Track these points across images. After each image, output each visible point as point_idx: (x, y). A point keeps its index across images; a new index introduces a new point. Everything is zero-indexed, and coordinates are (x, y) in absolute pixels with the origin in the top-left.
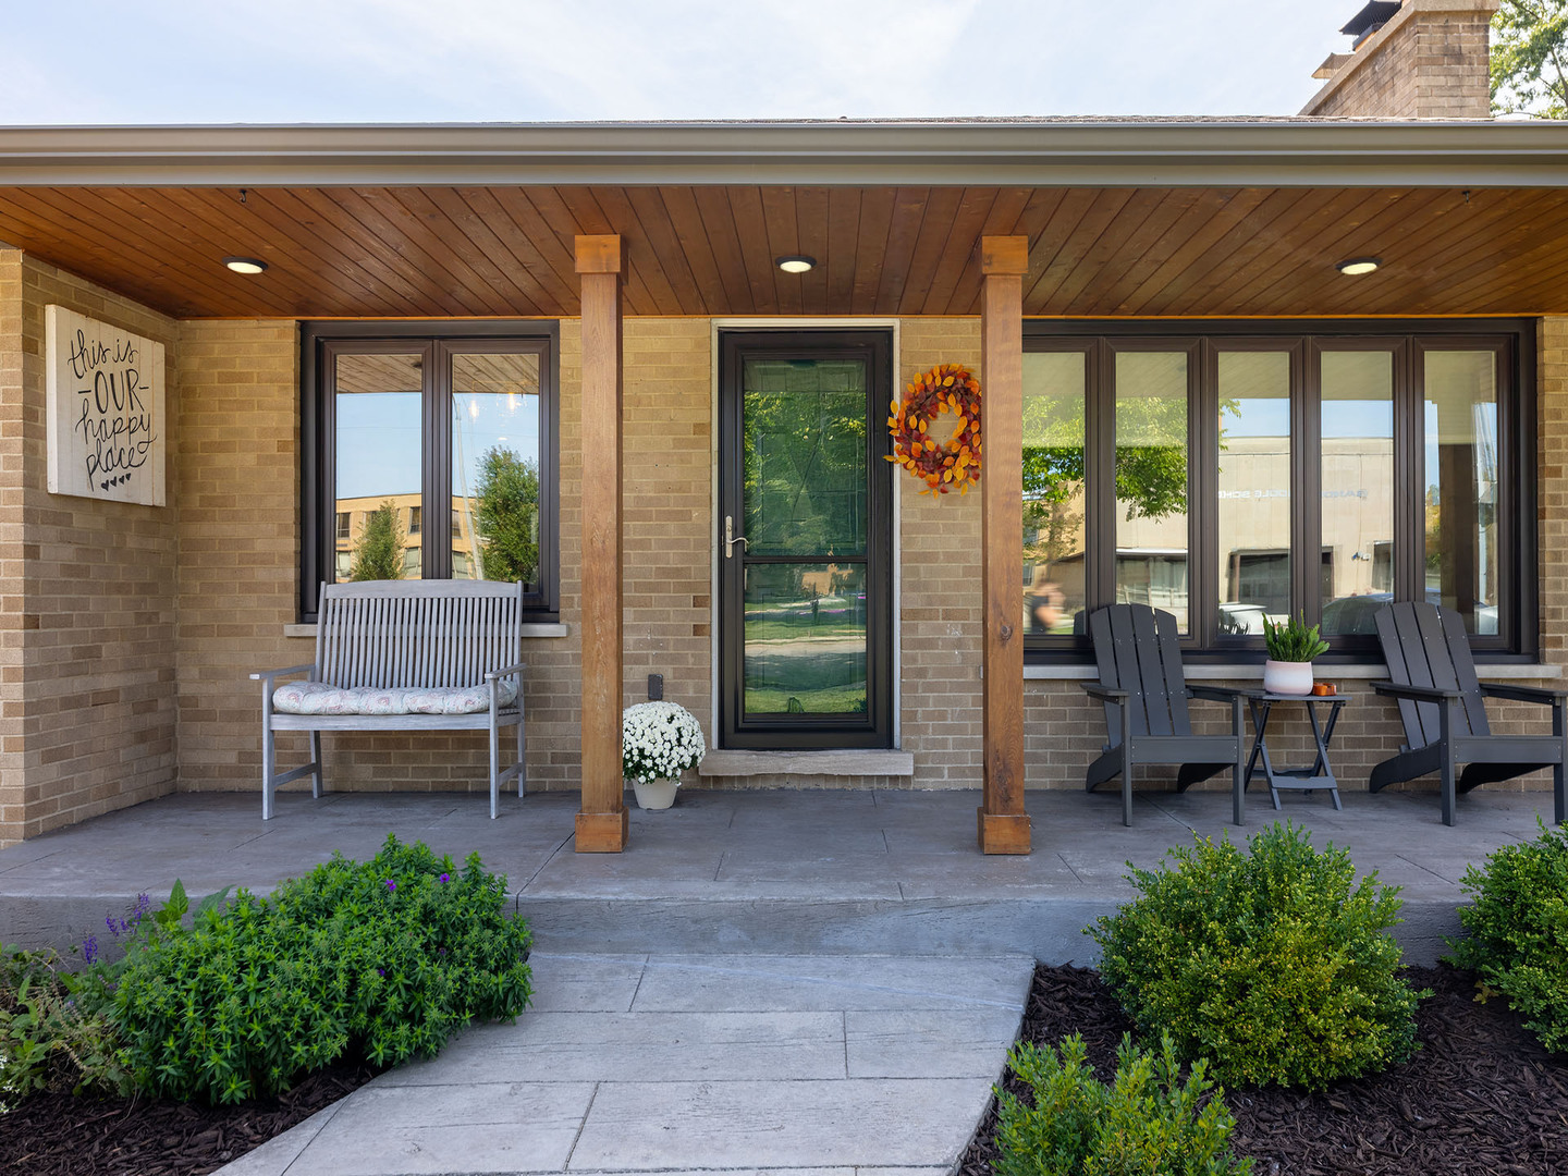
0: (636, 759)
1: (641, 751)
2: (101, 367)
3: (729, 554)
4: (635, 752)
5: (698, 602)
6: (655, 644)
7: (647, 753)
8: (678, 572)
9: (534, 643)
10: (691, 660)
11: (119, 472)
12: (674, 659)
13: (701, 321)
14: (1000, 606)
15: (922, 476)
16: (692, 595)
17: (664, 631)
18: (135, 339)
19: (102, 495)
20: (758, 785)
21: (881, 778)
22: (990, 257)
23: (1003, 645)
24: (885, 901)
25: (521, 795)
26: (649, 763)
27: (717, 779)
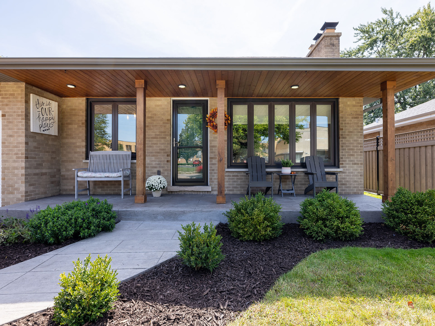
0: (151, 186)
1: (152, 185)
2: (43, 106)
3: (174, 146)
4: (151, 185)
5: (168, 156)
6: (159, 164)
7: (153, 185)
8: (164, 149)
9: (134, 164)
10: (166, 167)
11: (47, 128)
12: (163, 167)
13: (169, 98)
14: (220, 154)
15: (213, 130)
16: (166, 154)
17: (161, 161)
18: (51, 101)
19: (43, 132)
20: (180, 193)
21: (205, 192)
22: (218, 84)
23: (221, 162)
24: (191, 211)
25: (131, 195)
26: (154, 187)
27: (172, 192)
